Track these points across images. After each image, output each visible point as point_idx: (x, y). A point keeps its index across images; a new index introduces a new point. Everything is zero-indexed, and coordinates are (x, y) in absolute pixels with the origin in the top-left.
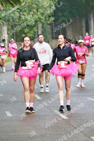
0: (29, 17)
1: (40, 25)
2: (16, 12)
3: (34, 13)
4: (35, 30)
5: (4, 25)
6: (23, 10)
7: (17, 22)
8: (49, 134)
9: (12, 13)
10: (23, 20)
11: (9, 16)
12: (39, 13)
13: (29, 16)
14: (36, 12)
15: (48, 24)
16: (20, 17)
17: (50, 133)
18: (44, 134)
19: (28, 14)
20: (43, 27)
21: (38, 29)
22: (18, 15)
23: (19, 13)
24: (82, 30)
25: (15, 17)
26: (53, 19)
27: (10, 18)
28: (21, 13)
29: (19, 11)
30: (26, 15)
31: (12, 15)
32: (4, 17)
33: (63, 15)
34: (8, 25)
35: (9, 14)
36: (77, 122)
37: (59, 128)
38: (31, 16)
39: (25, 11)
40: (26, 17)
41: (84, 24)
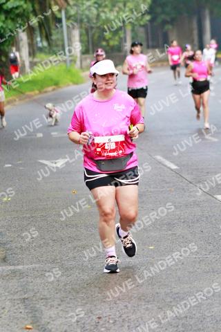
0: (112, 16)
1: (129, 28)
2: (93, 8)
3: (120, 9)
4: (122, 36)
5: (74, 28)
6: (103, 5)
7: (94, 23)
8: (151, 192)
9: (86, 9)
10: (103, 20)
11: (82, 15)
12: (127, 9)
13: (112, 14)
14: (123, 7)
15: (141, 26)
16: (98, 15)
17: (152, 190)
18: (144, 192)
19: (111, 10)
20: (133, 30)
21: (125, 33)
22: (95, 12)
23: (97, 9)
24: (191, 34)
25: (91, 16)
26: (148, 18)
27: (84, 17)
28: (100, 9)
29: (96, 6)
30: (108, 12)
31: (87, 12)
32: (74, 16)
33: (163, 12)
34: (81, 27)
35: (83, 11)
36: (192, 174)
37: (167, 183)
38: (116, 14)
39: (106, 6)
40: (108, 15)
41: (195, 25)
